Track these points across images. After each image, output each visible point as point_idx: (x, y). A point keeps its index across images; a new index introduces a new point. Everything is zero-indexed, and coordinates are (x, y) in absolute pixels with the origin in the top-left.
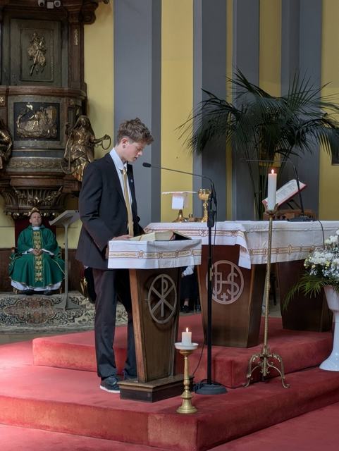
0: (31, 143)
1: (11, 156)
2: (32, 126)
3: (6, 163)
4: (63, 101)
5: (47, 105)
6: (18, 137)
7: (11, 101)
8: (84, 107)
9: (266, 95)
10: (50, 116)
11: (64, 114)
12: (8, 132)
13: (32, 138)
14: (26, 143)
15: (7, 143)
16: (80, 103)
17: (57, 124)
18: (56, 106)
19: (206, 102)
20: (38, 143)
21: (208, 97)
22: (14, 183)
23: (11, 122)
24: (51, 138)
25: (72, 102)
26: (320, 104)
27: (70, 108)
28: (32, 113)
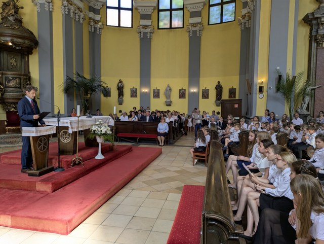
0: (11, 89)
1: (4, 93)
2: (11, 84)
3: (2, 95)
4: (22, 77)
5: (16, 78)
6: (7, 87)
7: (4, 76)
8: (29, 79)
9: (85, 78)
10: (18, 81)
11: (22, 81)
12: (3, 85)
13: (12, 87)
14: (10, 89)
15: (3, 89)
16: (28, 78)
17: (20, 83)
18: (20, 78)
19: (67, 79)
20: (14, 89)
21: (68, 78)
22: (5, 101)
23: (4, 83)
24: (18, 88)
25: (25, 77)
26: (100, 82)
27: (24, 79)
28: (11, 80)
